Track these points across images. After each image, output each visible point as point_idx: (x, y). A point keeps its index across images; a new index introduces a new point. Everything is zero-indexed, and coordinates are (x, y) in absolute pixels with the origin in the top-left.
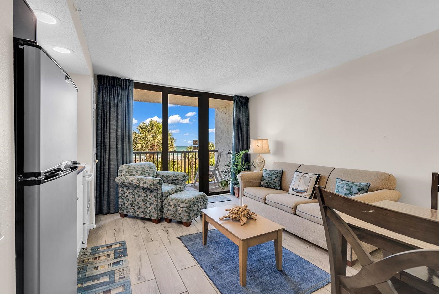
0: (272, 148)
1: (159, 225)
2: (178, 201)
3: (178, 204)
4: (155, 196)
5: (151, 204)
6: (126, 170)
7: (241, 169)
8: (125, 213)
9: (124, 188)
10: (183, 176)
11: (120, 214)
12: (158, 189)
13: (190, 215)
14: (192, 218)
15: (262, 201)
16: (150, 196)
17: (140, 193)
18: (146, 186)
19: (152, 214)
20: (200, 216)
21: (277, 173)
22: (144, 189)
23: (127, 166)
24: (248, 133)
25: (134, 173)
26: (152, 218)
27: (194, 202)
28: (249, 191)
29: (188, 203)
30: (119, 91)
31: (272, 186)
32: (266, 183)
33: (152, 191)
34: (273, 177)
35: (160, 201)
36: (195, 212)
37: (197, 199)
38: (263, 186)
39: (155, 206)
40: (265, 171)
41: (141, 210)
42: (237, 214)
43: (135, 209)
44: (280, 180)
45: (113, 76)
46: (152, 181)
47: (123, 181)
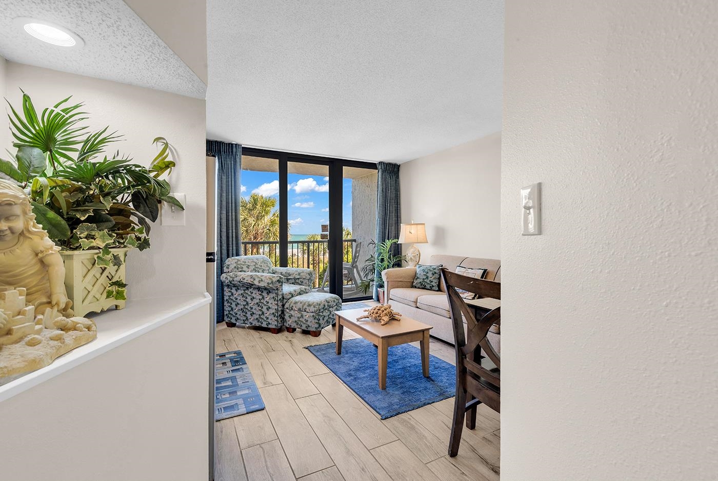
0: (430, 236)
1: (279, 335)
2: (304, 304)
3: (304, 308)
4: (273, 298)
5: (268, 309)
6: (235, 265)
7: (388, 266)
8: (233, 321)
9: (232, 289)
10: (309, 274)
11: (226, 322)
12: (277, 289)
13: (320, 322)
14: (322, 326)
15: (413, 304)
16: (268, 298)
17: (253, 295)
18: (262, 284)
19: (270, 322)
20: (332, 325)
21: (435, 269)
22: (259, 289)
23: (235, 259)
24: (399, 215)
25: (245, 268)
26: (270, 326)
27: (324, 306)
28: (396, 292)
29: (317, 306)
30: (223, 160)
31: (428, 287)
32: (420, 283)
33: (270, 292)
34: (430, 275)
35: (280, 304)
36: (326, 319)
37: (329, 302)
38: (416, 287)
39: (274, 311)
40: (419, 267)
41: (256, 317)
42: (377, 313)
43: (247, 315)
44: (438, 278)
45: (216, 140)
46: (270, 278)
47: (231, 279)
